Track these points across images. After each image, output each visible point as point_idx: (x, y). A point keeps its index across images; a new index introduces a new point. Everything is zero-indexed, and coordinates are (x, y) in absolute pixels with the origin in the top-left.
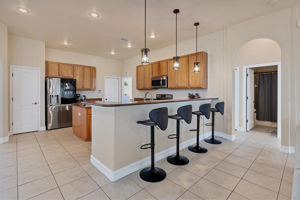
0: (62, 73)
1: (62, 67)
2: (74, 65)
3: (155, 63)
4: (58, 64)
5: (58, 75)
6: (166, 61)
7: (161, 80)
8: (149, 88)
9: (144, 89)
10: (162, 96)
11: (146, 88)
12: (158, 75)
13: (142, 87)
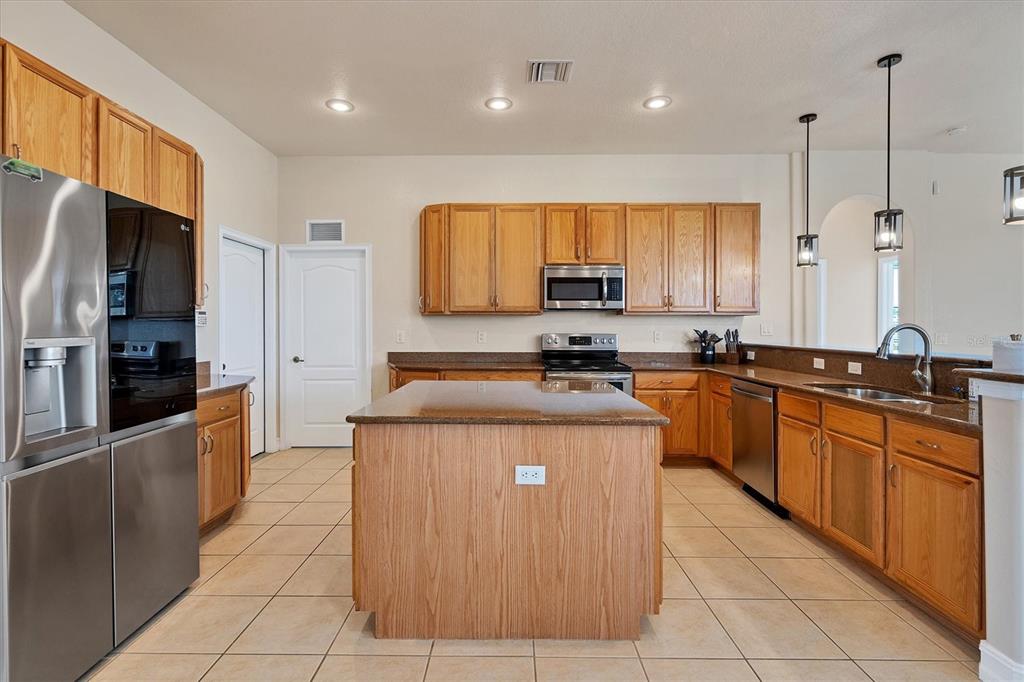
3: (562, 208)
6: (617, 207)
7: (601, 279)
8: (525, 307)
9: (495, 311)
10: (573, 340)
11: (505, 309)
12: (578, 258)
13: (481, 301)
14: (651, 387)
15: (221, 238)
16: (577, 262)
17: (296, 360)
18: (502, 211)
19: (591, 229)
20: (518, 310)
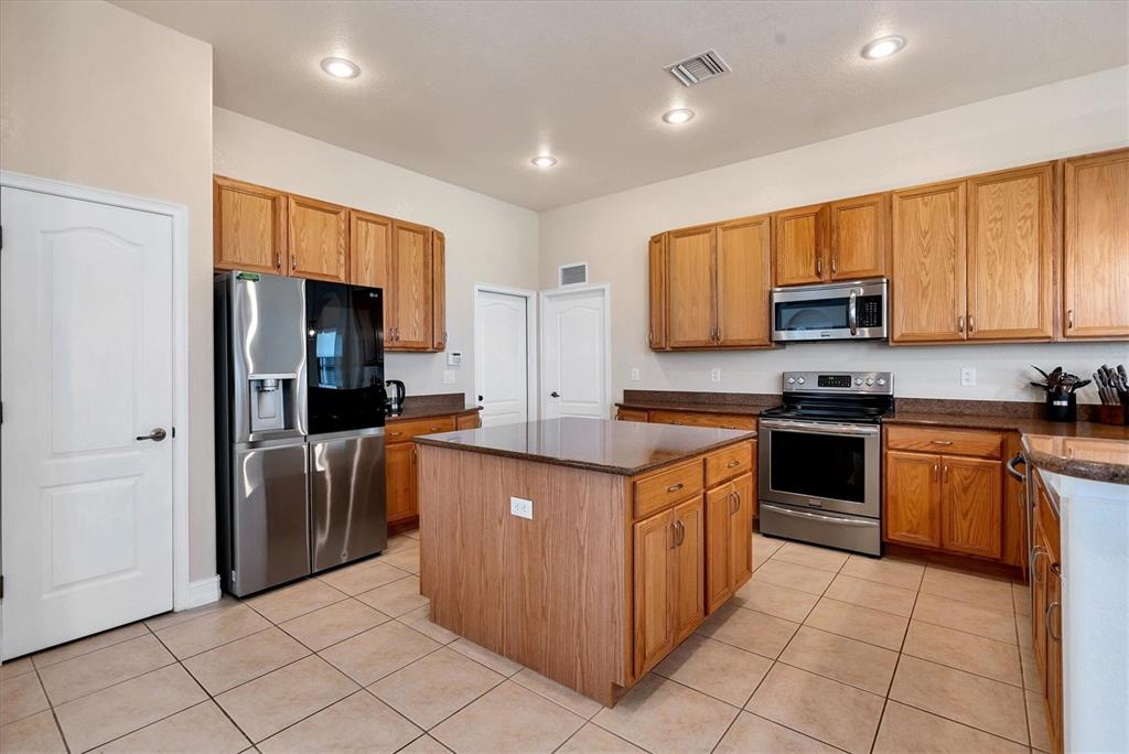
0: (293, 252)
1: (294, 219)
2: (350, 211)
3: (797, 214)
4: (274, 200)
5: (270, 264)
6: (877, 199)
7: (849, 298)
8: (752, 340)
9: (716, 346)
10: (824, 380)
11: (728, 343)
12: (819, 274)
13: (701, 335)
14: (914, 448)
15: (476, 292)
16: (818, 280)
17: (554, 395)
18: (724, 229)
19: (838, 235)
20: (742, 343)
